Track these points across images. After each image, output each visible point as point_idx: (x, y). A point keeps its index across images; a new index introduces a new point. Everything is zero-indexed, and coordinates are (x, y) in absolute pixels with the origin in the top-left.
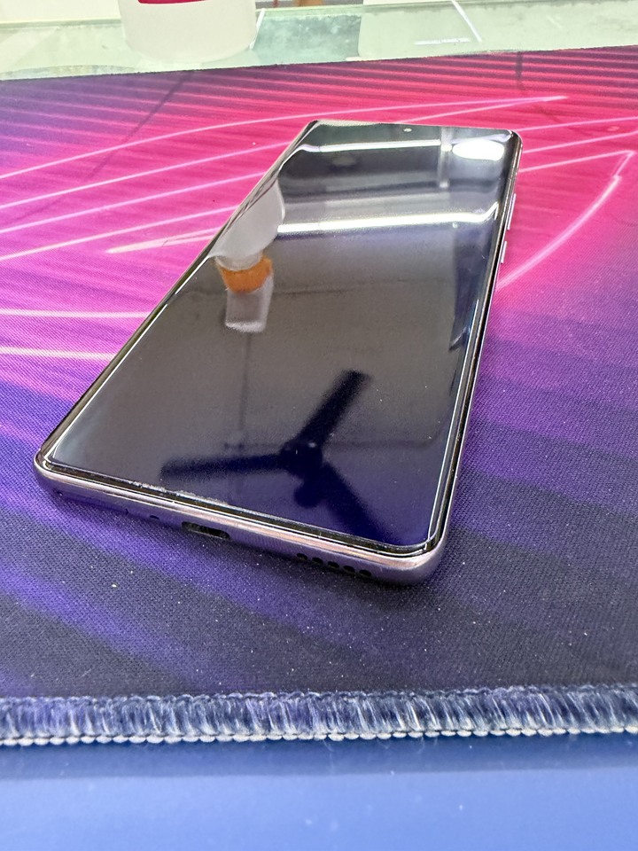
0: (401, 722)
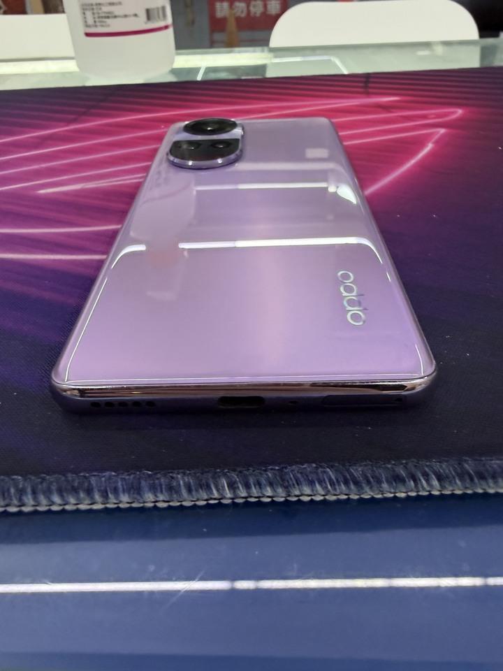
0: (215, 492)
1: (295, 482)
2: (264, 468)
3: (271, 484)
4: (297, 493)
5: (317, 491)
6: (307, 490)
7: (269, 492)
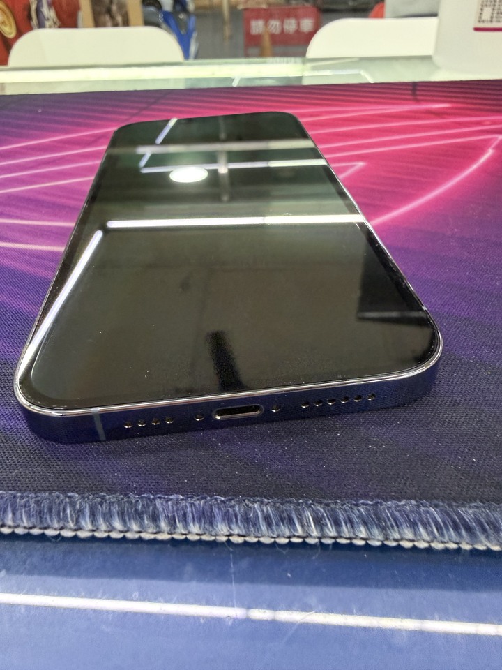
1: (393, 523)
2: (354, 502)
3: (365, 524)
4: (397, 536)
5: (420, 535)
6: (409, 534)
7: (363, 532)
